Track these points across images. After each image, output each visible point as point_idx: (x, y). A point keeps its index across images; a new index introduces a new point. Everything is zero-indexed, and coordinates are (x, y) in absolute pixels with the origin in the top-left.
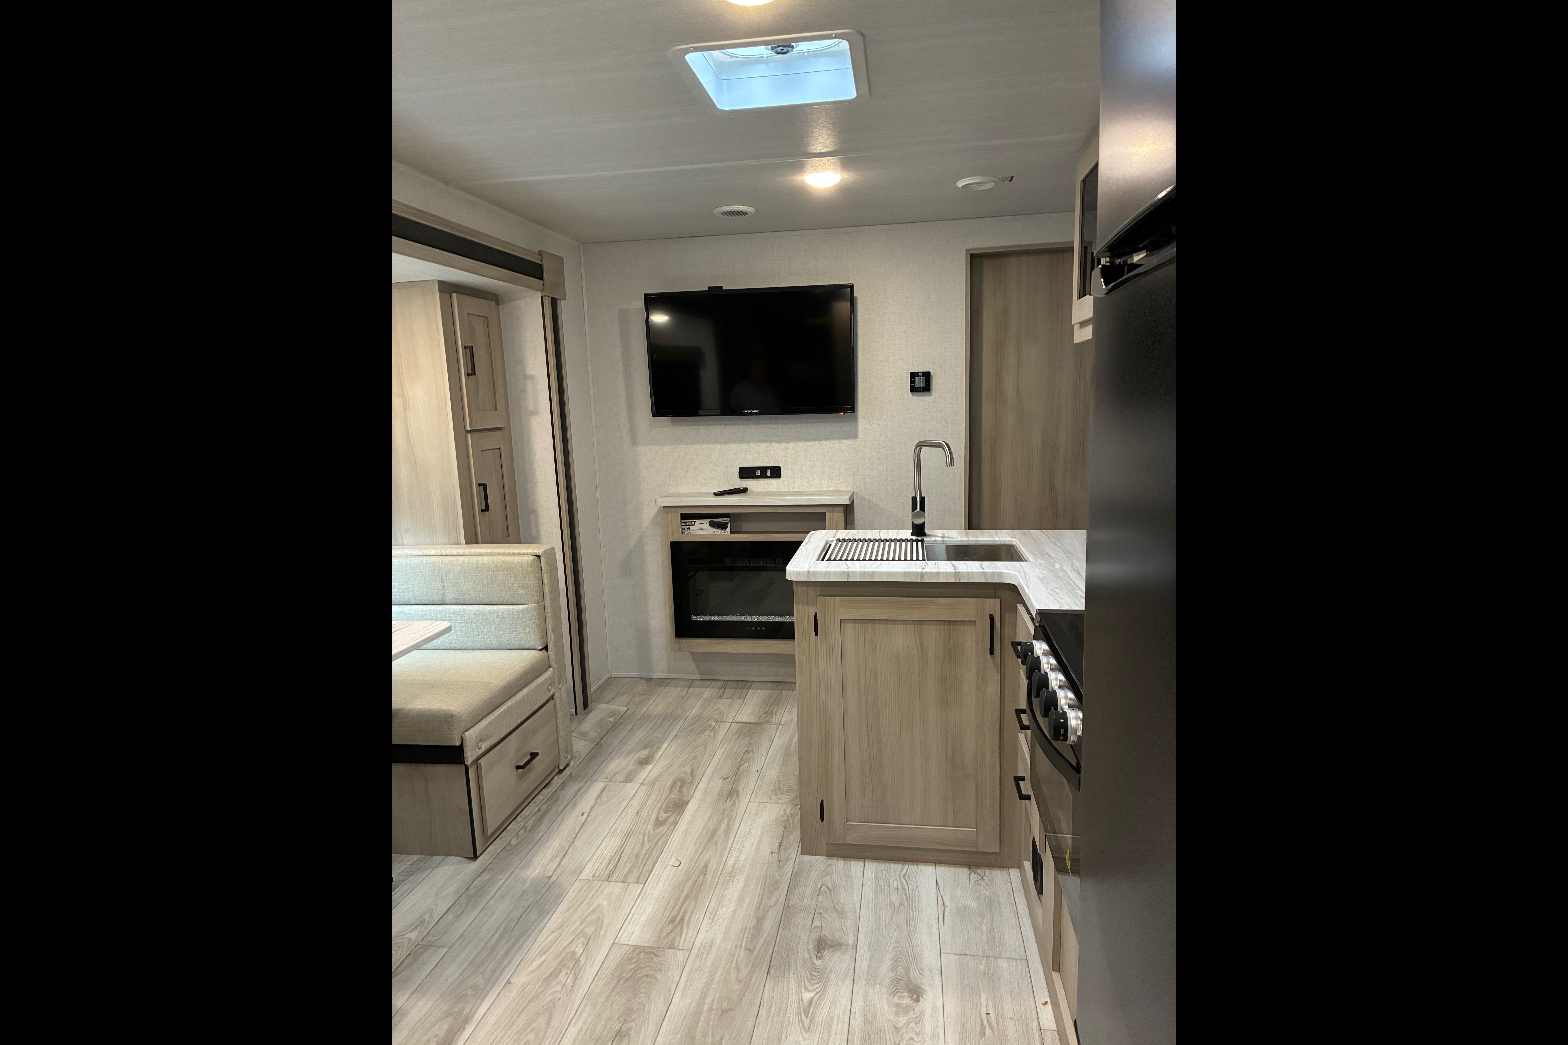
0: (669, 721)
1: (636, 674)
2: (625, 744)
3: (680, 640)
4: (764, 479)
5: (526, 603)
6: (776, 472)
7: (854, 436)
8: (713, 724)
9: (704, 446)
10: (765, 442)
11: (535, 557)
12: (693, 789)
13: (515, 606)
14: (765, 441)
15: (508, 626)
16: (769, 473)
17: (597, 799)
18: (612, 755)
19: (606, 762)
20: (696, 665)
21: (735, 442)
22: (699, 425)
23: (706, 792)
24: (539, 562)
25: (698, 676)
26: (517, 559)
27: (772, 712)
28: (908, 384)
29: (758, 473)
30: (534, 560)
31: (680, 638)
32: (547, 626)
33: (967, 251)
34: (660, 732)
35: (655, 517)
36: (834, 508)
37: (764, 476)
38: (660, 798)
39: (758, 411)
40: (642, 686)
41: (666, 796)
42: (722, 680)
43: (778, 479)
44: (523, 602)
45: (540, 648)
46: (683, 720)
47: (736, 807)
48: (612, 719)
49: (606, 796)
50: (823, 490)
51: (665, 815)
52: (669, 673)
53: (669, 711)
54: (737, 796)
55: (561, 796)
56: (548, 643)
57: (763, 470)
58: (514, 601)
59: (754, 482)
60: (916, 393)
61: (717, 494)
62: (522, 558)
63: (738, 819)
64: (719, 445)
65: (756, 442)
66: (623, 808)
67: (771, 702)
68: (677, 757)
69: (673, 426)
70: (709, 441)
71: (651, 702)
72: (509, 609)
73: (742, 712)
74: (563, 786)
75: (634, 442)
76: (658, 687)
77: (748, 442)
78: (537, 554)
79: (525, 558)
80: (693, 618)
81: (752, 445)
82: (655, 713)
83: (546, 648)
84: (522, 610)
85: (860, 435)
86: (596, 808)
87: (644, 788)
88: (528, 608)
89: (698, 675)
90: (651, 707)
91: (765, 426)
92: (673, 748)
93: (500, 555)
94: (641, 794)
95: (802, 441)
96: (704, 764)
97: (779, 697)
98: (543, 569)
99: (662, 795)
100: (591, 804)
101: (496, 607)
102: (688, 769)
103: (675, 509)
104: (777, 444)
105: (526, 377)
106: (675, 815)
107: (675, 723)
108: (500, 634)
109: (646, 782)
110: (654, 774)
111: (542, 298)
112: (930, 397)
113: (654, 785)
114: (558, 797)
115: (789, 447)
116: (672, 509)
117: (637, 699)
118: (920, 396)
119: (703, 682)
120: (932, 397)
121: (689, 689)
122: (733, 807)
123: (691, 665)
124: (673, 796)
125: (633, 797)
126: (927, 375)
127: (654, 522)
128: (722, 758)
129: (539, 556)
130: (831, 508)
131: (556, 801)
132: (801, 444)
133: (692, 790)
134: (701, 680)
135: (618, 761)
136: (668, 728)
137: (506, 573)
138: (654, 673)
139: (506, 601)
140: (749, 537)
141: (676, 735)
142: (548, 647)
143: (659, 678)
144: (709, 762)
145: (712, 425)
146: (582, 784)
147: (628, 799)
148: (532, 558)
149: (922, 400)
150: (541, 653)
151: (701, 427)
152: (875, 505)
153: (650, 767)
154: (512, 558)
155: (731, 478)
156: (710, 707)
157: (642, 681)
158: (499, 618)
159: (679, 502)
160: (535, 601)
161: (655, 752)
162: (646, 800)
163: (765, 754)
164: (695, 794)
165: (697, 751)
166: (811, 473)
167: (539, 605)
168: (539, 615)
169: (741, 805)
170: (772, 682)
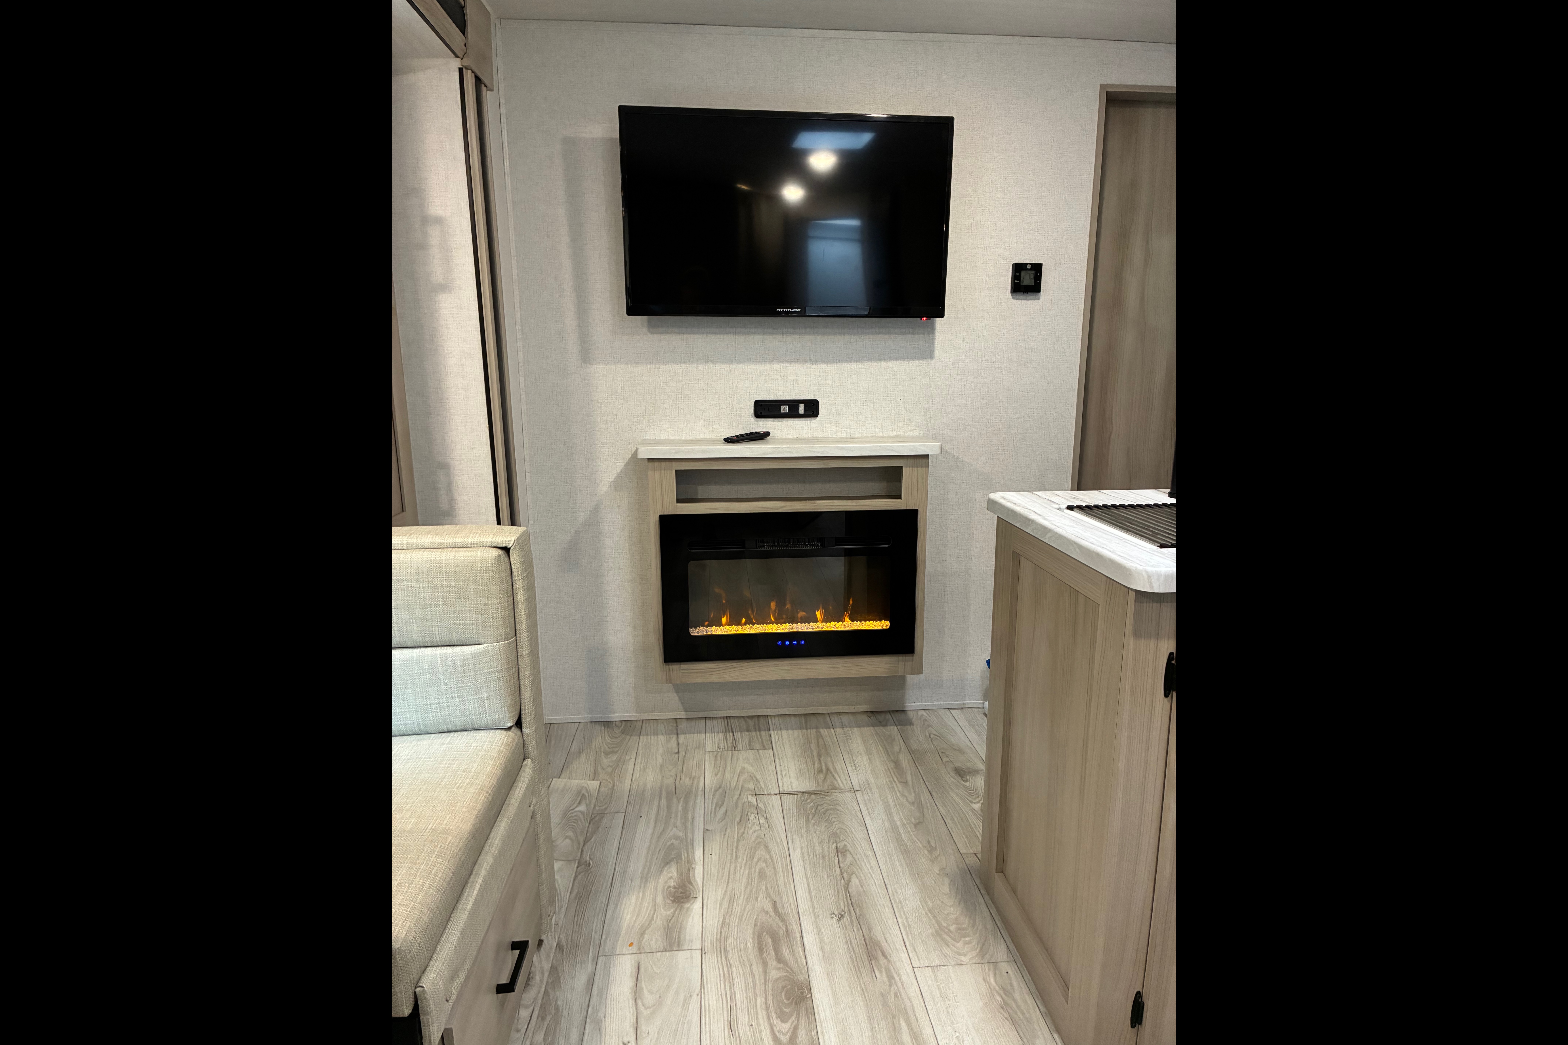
0: (679, 801)
1: (584, 717)
2: (628, 858)
3: (671, 667)
4: (792, 419)
5: (482, 640)
6: (811, 409)
7: (929, 354)
8: (753, 800)
9: (701, 367)
10: (795, 362)
11: (501, 552)
12: (800, 950)
13: (459, 648)
14: (795, 360)
15: (443, 688)
16: (801, 410)
17: (636, 1004)
18: (617, 885)
19: (612, 906)
20: (679, 697)
21: (750, 360)
22: (693, 333)
23: (827, 958)
24: (507, 559)
25: (682, 715)
26: (462, 555)
27: (828, 769)
28: (1008, 281)
29: (785, 409)
30: (499, 556)
31: (670, 664)
32: (522, 682)
33: (1102, 86)
34: (675, 826)
35: (619, 477)
36: (916, 461)
37: (793, 413)
38: (754, 982)
39: (798, 310)
40: (602, 739)
41: (762, 977)
42: (721, 718)
43: (814, 419)
44: (476, 639)
45: (509, 725)
46: (700, 799)
47: (899, 984)
48: (582, 808)
49: (650, 992)
50: (879, 435)
51: (786, 1027)
52: (637, 713)
53: (669, 781)
54: (885, 956)
55: (560, 1003)
56: (523, 712)
57: (793, 405)
58: (455, 638)
59: (776, 423)
60: (1019, 295)
61: (729, 440)
62: (472, 553)
63: (921, 1014)
64: (725, 366)
65: (783, 362)
66: (696, 1019)
67: (815, 753)
68: (732, 876)
69: (652, 333)
70: (709, 359)
71: (631, 767)
72: (446, 654)
73: (784, 773)
74: (555, 977)
75: (586, 356)
76: (628, 737)
77: (770, 361)
78: (504, 545)
79: (480, 553)
80: (694, 632)
81: (776, 366)
82: (649, 787)
83: (519, 724)
84: (474, 656)
85: (936, 353)
86: (644, 1027)
87: (712, 960)
88: (487, 651)
89: (683, 713)
90: (636, 775)
91: (797, 337)
92: (715, 858)
93: (423, 548)
94: (713, 976)
95: (851, 362)
96: (786, 887)
97: (821, 741)
98: (515, 574)
99: (753, 975)
100: (630, 1019)
101: (415, 652)
102: (763, 902)
103: (668, 463)
104: (814, 366)
105: (426, 220)
106: (803, 1022)
107: (691, 803)
108: (426, 705)
109: (708, 945)
110: (713, 921)
111: (461, 71)
112: (1037, 301)
113: (726, 951)
114: (557, 1009)
115: (832, 369)
116: (663, 464)
117: (606, 761)
118: (1023, 300)
119: (693, 723)
120: (1039, 301)
121: (678, 737)
122: (894, 987)
123: (672, 698)
124: (774, 974)
125: (702, 986)
126: (1037, 268)
127: (617, 485)
128: (809, 871)
129: (506, 550)
130: (911, 461)
131: (557, 1019)
132: (853, 367)
133: (799, 952)
134: (688, 719)
135: (633, 899)
136: (685, 818)
137: (439, 584)
138: (614, 713)
139: (437, 639)
140: (784, 507)
141: (705, 830)
142: (523, 720)
143: (621, 721)
144: (791, 880)
145: (715, 333)
146: (590, 967)
147: (695, 996)
148: (495, 553)
149: (1026, 305)
150: (510, 733)
151: (696, 336)
152: (954, 457)
153: (697, 906)
154: (453, 554)
155: (741, 417)
156: (728, 768)
157: (597, 727)
158: (424, 674)
159: (676, 453)
160: (501, 635)
161: (689, 870)
162: (730, 988)
163: (870, 853)
164: (809, 962)
165: (758, 861)
166: (863, 409)
167: (509, 643)
168: (508, 663)
169: (904, 978)
170: (795, 715)
